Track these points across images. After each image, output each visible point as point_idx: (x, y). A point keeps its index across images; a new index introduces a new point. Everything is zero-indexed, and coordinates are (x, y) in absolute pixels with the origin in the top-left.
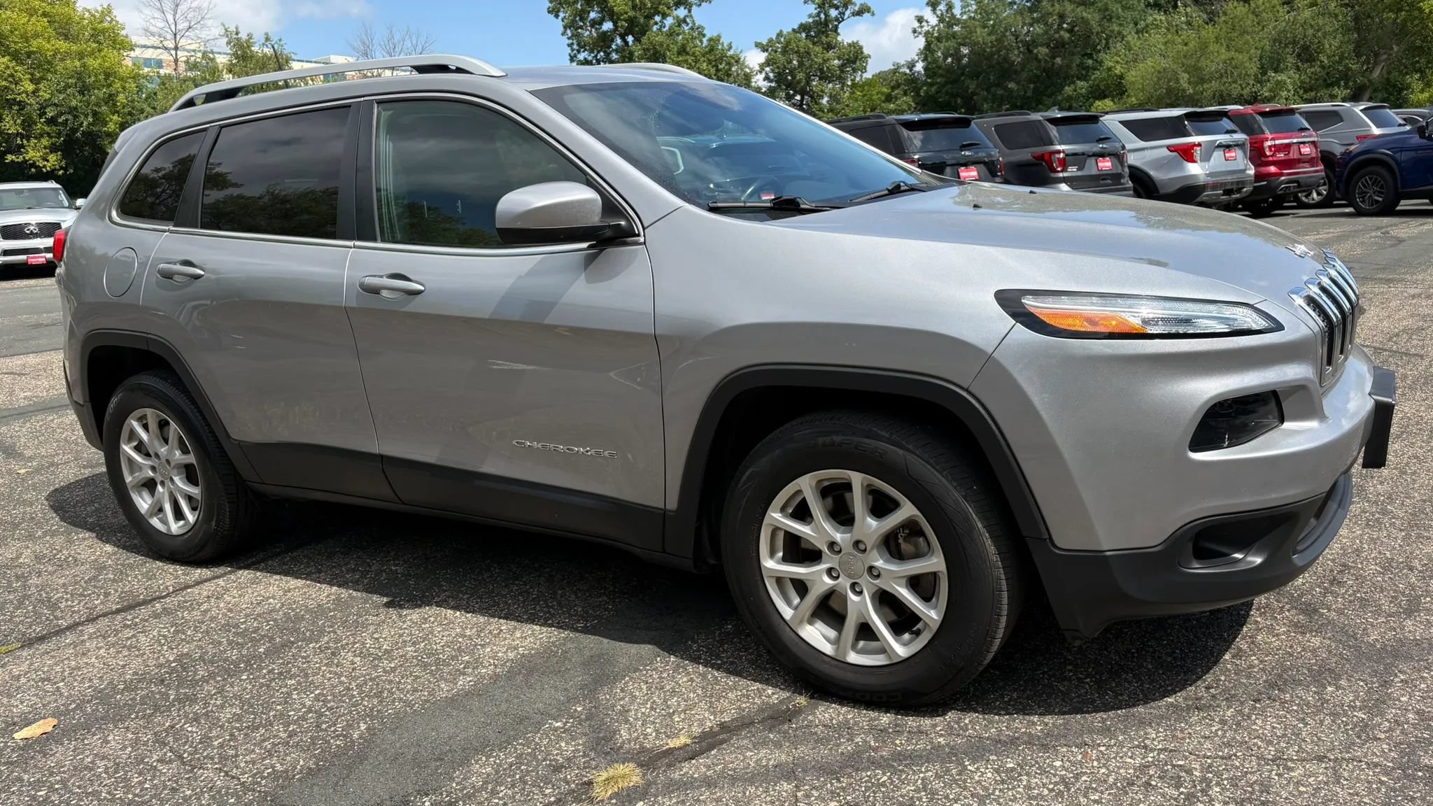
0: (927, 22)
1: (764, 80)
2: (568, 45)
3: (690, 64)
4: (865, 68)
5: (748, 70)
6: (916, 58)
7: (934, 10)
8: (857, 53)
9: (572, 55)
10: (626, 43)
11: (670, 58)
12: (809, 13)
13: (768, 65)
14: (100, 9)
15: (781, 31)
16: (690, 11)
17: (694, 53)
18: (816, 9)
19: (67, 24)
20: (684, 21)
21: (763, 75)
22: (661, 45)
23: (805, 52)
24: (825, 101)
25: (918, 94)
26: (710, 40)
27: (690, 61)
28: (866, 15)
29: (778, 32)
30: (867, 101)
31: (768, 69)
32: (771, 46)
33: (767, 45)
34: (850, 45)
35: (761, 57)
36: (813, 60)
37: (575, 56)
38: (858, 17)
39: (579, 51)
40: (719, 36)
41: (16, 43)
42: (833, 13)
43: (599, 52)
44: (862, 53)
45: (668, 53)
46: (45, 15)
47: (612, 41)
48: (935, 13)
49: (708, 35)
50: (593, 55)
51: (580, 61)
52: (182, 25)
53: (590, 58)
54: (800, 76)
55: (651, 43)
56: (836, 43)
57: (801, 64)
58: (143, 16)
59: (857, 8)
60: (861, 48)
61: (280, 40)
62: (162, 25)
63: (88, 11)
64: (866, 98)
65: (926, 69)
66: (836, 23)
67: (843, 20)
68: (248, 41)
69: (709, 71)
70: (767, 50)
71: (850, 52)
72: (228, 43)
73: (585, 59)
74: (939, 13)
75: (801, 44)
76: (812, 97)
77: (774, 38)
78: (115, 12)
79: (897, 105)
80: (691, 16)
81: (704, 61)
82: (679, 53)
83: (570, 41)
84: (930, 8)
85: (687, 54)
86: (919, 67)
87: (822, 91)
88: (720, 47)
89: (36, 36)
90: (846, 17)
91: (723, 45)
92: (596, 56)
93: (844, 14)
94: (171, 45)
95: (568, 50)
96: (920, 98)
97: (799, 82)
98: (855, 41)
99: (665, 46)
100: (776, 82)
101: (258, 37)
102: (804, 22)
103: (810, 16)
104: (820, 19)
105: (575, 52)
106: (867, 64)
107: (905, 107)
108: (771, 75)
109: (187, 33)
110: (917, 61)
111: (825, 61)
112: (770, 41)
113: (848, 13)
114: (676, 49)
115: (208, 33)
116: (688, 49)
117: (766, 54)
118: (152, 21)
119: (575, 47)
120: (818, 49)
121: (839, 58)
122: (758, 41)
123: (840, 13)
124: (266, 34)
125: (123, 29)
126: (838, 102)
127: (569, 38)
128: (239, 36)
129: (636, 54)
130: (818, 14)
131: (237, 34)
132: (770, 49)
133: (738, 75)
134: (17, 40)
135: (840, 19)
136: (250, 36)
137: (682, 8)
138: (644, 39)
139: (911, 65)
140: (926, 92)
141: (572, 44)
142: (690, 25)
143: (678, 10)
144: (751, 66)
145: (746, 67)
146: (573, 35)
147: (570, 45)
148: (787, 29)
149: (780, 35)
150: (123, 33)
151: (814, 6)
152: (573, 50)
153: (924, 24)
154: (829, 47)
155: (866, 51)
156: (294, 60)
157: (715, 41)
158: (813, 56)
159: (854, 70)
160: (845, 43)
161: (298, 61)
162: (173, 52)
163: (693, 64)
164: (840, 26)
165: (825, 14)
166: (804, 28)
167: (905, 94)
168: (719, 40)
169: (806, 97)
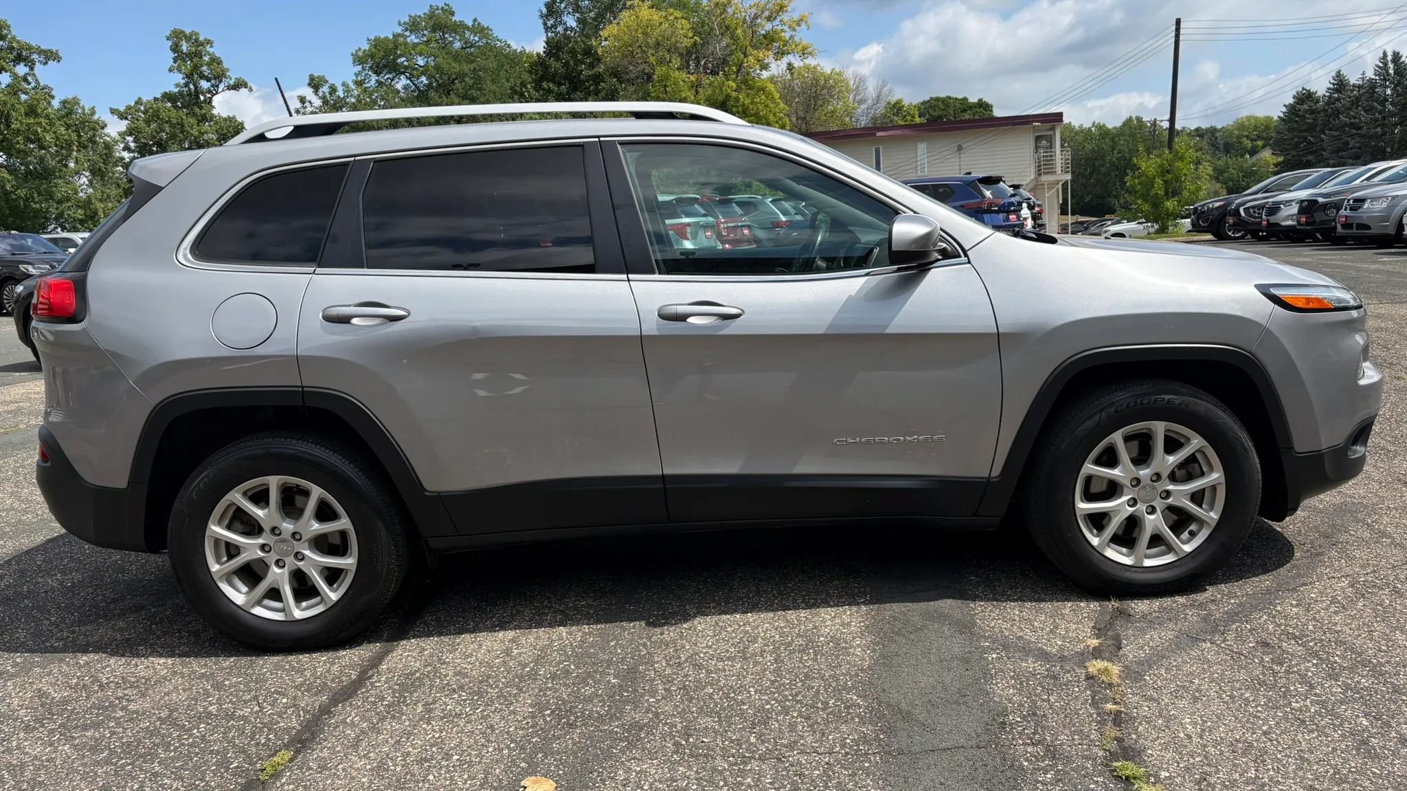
0: (310, 102)
5: (108, 139)
7: (316, 92)
12: (177, 82)
13: (130, 135)
15: (140, 99)
16: (32, 69)
17: (46, 116)
18: (183, 79)
20: (25, 79)
23: (175, 122)
26: (64, 102)
27: (43, 124)
28: (243, 90)
29: (136, 99)
31: (128, 137)
32: (131, 114)
33: (126, 113)
34: (226, 119)
36: (185, 131)
38: (233, 92)
40: (75, 99)
42: (204, 85)
45: (14, 114)
48: (318, 95)
49: (60, 97)
56: (211, 116)
59: (232, 82)
66: (209, 96)
67: (217, 93)
69: (71, 136)
70: (126, 118)
71: (227, 126)
74: (321, 94)
75: (167, 113)
77: (133, 106)
80: (34, 74)
81: (61, 125)
84: (312, 90)
85: (37, 115)
88: (80, 111)
90: (220, 90)
91: (83, 109)
93: (217, 86)
98: (231, 116)
100: (138, 152)
102: (167, 91)
103: (177, 85)
104: (189, 89)
108: (132, 145)
111: (200, 132)
112: (129, 108)
113: (221, 87)
116: (37, 110)
117: (127, 122)
120: (191, 120)
122: (115, 107)
123: (213, 86)
130: (186, 85)
132: (130, 117)
135: (214, 91)
137: (22, 64)
142: (33, 84)
143: (18, 66)
148: (147, 97)
149: (139, 102)
151: (181, 76)
153: (307, 104)
154: (204, 119)
157: (70, 104)
160: (221, 117)
163: (48, 128)
164: (214, 98)
165: (194, 85)
166: (168, 97)
168: (76, 104)
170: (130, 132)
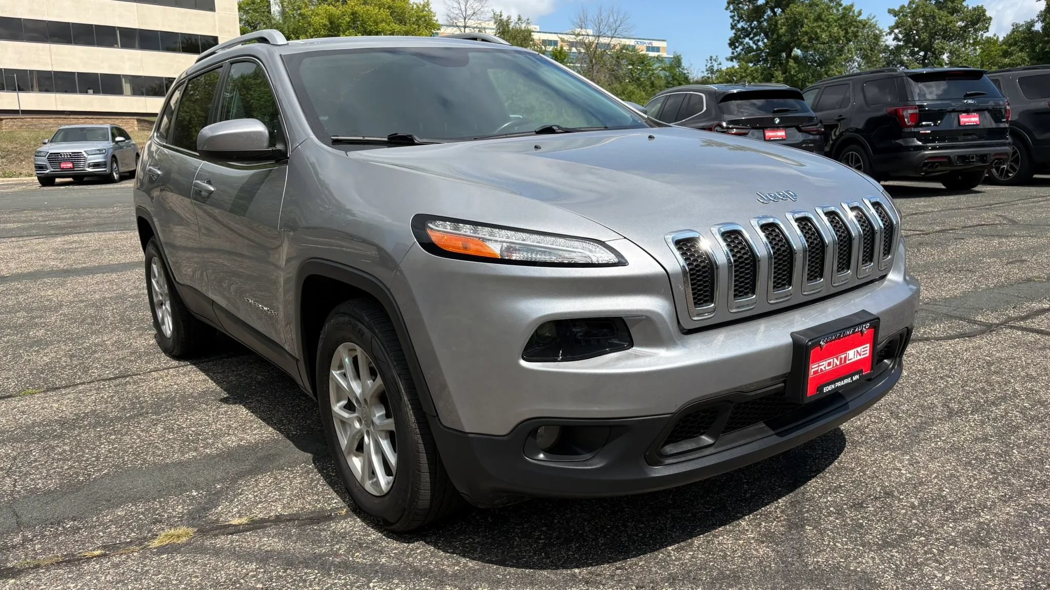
1: (894, 40)
2: (731, 17)
3: (823, 29)
4: (987, 28)
5: (877, 32)
6: (1036, 19)
8: (980, 15)
9: (733, 24)
10: (775, 13)
11: (807, 25)
13: (897, 28)
14: (422, 3)
17: (827, 20)
19: (402, 13)
21: (893, 36)
22: (800, 14)
23: (930, 16)
24: (945, 57)
25: (1033, 50)
26: (845, 8)
27: (823, 26)
30: (986, 56)
31: (896, 31)
32: (902, 12)
33: (899, 11)
34: (974, 9)
35: (892, 20)
36: (936, 22)
37: (736, 25)
39: (738, 22)
40: (852, 6)
41: (370, 26)
43: (752, 22)
44: (984, 15)
45: (806, 21)
46: (389, 7)
47: (765, 12)
49: (844, 5)
50: (748, 24)
51: (738, 28)
52: (470, 12)
53: (746, 26)
54: (925, 36)
55: (792, 13)
56: (961, 8)
57: (926, 25)
58: (446, 6)
60: (984, 11)
61: (528, 20)
62: (457, 12)
63: (416, 4)
64: (985, 53)
65: (1044, 28)
68: (507, 21)
69: (839, 33)
70: (898, 15)
71: (973, 15)
72: (495, 23)
73: (742, 27)
75: (928, 9)
76: (934, 53)
77: (906, 6)
78: (431, 6)
79: (1012, 60)
81: (836, 26)
82: (816, 20)
83: (733, 14)
86: (1038, 27)
87: (943, 48)
88: (851, 14)
89: (383, 21)
91: (854, 12)
92: (751, 24)
94: (461, 24)
95: (731, 21)
96: (1035, 54)
97: (923, 40)
98: (980, 5)
99: (804, 14)
100: (904, 41)
101: (514, 18)
105: (736, 22)
106: (989, 24)
107: (1019, 61)
108: (900, 36)
109: (472, 17)
110: (1037, 21)
111: (948, 23)
112: (903, 7)
114: (813, 17)
115: (485, 16)
116: (823, 17)
117: (896, 18)
118: (452, 10)
119: (736, 18)
120: (943, 13)
121: (962, 20)
122: (892, 8)
124: (519, 16)
125: (434, 16)
126: (958, 57)
127: (731, 12)
128: (502, 17)
129: (780, 22)
131: (500, 17)
132: (901, 14)
133: (868, 36)
134: (371, 24)
136: (509, 18)
138: (788, 11)
139: (1032, 24)
140: (1043, 49)
141: (734, 16)
144: (881, 28)
145: (876, 29)
146: (734, 9)
147: (732, 17)
150: (435, 18)
152: (734, 20)
154: (954, 11)
155: (988, 14)
156: (535, 32)
157: (849, 9)
158: (937, 20)
159: (976, 30)
160: (970, 8)
161: (538, 32)
162: (463, 29)
163: (826, 28)
167: (1021, 50)
168: (851, 9)
169: (929, 53)
170: (897, 26)
